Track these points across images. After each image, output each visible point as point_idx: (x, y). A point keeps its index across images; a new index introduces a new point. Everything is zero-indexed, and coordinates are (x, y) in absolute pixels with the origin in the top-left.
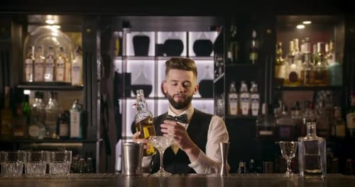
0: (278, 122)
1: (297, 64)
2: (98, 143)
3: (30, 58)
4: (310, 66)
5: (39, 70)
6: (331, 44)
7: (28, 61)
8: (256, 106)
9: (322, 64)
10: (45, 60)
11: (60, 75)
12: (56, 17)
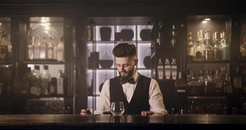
0: (189, 84)
1: (201, 46)
2: (74, 98)
3: (31, 44)
4: (210, 48)
5: (37, 51)
6: (224, 33)
7: (30, 46)
8: (174, 74)
9: (217, 46)
10: (40, 45)
11: (50, 55)
12: (48, 19)
